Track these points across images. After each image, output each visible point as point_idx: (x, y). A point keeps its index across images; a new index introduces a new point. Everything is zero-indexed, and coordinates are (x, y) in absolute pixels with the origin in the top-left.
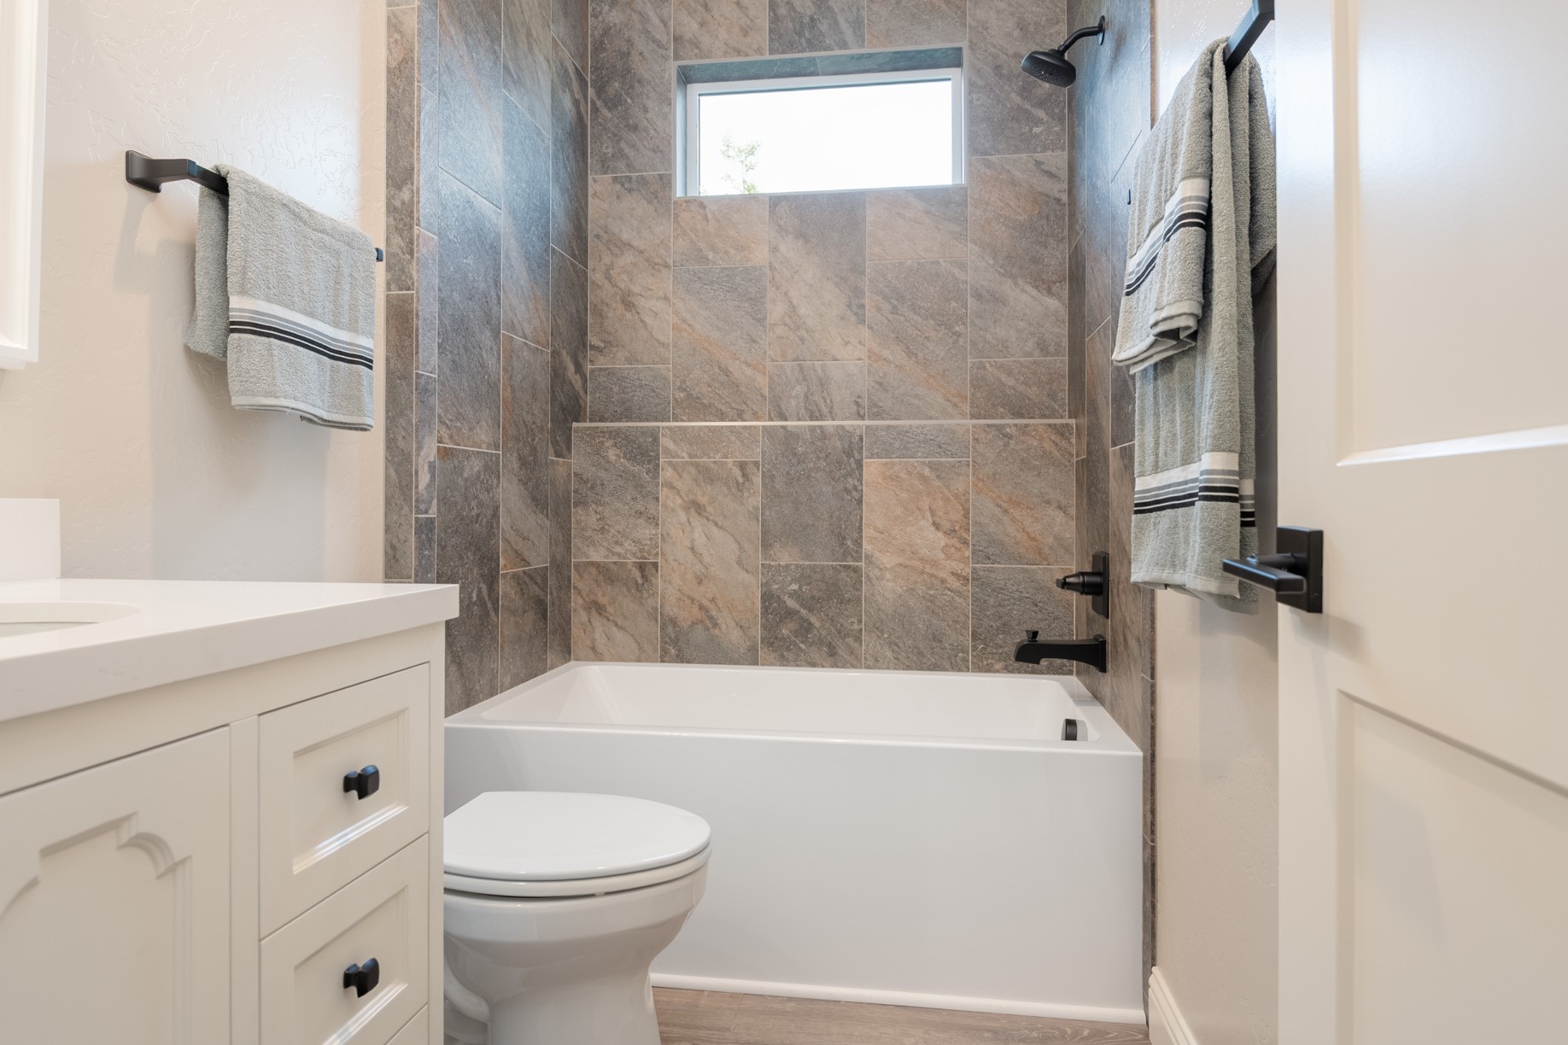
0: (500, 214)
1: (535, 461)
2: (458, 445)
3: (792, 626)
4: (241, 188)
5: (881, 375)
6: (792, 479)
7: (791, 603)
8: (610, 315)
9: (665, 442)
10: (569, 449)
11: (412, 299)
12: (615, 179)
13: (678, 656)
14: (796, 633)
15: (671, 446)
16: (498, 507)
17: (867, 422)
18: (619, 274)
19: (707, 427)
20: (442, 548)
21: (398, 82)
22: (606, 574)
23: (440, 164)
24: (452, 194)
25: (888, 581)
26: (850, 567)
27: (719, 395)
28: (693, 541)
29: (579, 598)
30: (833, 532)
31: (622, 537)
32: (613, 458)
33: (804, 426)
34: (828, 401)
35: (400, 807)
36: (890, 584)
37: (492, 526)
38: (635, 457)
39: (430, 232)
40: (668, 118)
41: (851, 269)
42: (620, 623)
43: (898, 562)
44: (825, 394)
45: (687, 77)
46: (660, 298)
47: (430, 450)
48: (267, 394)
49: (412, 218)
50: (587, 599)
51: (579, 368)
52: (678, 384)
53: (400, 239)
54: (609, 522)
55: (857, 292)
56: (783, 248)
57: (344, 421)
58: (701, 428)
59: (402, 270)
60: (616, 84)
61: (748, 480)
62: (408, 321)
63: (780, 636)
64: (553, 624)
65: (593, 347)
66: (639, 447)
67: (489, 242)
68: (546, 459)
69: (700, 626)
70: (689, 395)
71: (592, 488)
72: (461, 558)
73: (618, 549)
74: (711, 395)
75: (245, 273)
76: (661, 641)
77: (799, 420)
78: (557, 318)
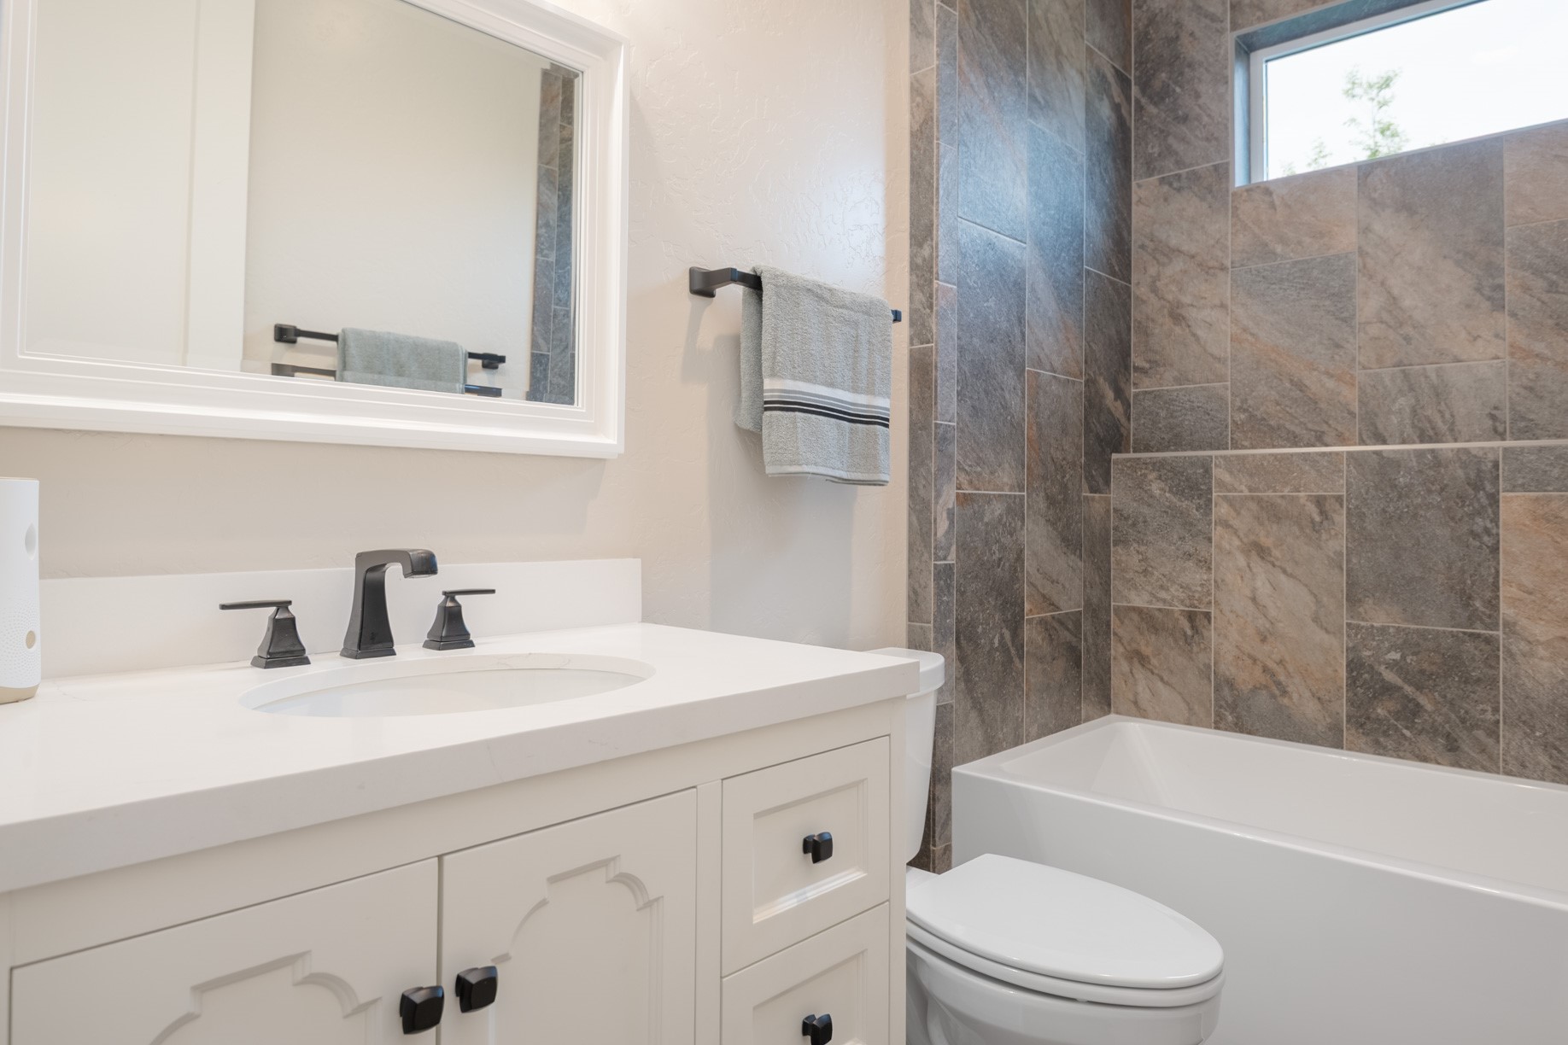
0: (1025, 248)
1: (1065, 500)
2: (978, 489)
3: (1392, 705)
4: (772, 284)
5: (1531, 376)
6: (1391, 518)
7: (1390, 676)
8: (1157, 331)
9: (1218, 473)
10: (1107, 482)
11: (932, 351)
12: (1162, 181)
13: (1236, 724)
14: (1397, 715)
15: (1227, 478)
16: (1022, 551)
17: (1509, 443)
18: (1167, 285)
19: (1272, 455)
20: (962, 593)
21: (920, 144)
22: (1150, 621)
23: (960, 214)
24: (972, 241)
25: (1542, 659)
26: (1479, 636)
27: (1290, 414)
28: (1254, 590)
29: (1119, 645)
30: (1452, 588)
31: (1168, 581)
32: (1157, 493)
33: (1408, 451)
34: (1447, 416)
35: (858, 873)
36: (1546, 664)
37: (1015, 570)
38: (1183, 491)
39: (950, 283)
40: (1226, 100)
41: (1481, 241)
42: (1166, 678)
43: (1558, 634)
44: (1443, 407)
45: (1247, 47)
46: (1215, 306)
47: (949, 497)
48: (792, 463)
49: (931, 273)
50: (1128, 648)
51: (1119, 394)
52: (1238, 404)
53: (921, 294)
54: (1152, 564)
55: (1492, 269)
56: (1378, 227)
57: (861, 478)
58: (1264, 456)
59: (923, 325)
60: (1163, 75)
61: (1327, 519)
62: (928, 373)
63: (1373, 716)
64: (1089, 673)
65: (1137, 369)
66: (1187, 480)
67: (1012, 279)
68: (1079, 497)
69: (1264, 692)
70: (1252, 416)
71: (1134, 525)
72: (981, 603)
73: (1163, 594)
74: (1280, 415)
75: (775, 358)
76: (1216, 705)
77: (1404, 442)
78: (1091, 344)
